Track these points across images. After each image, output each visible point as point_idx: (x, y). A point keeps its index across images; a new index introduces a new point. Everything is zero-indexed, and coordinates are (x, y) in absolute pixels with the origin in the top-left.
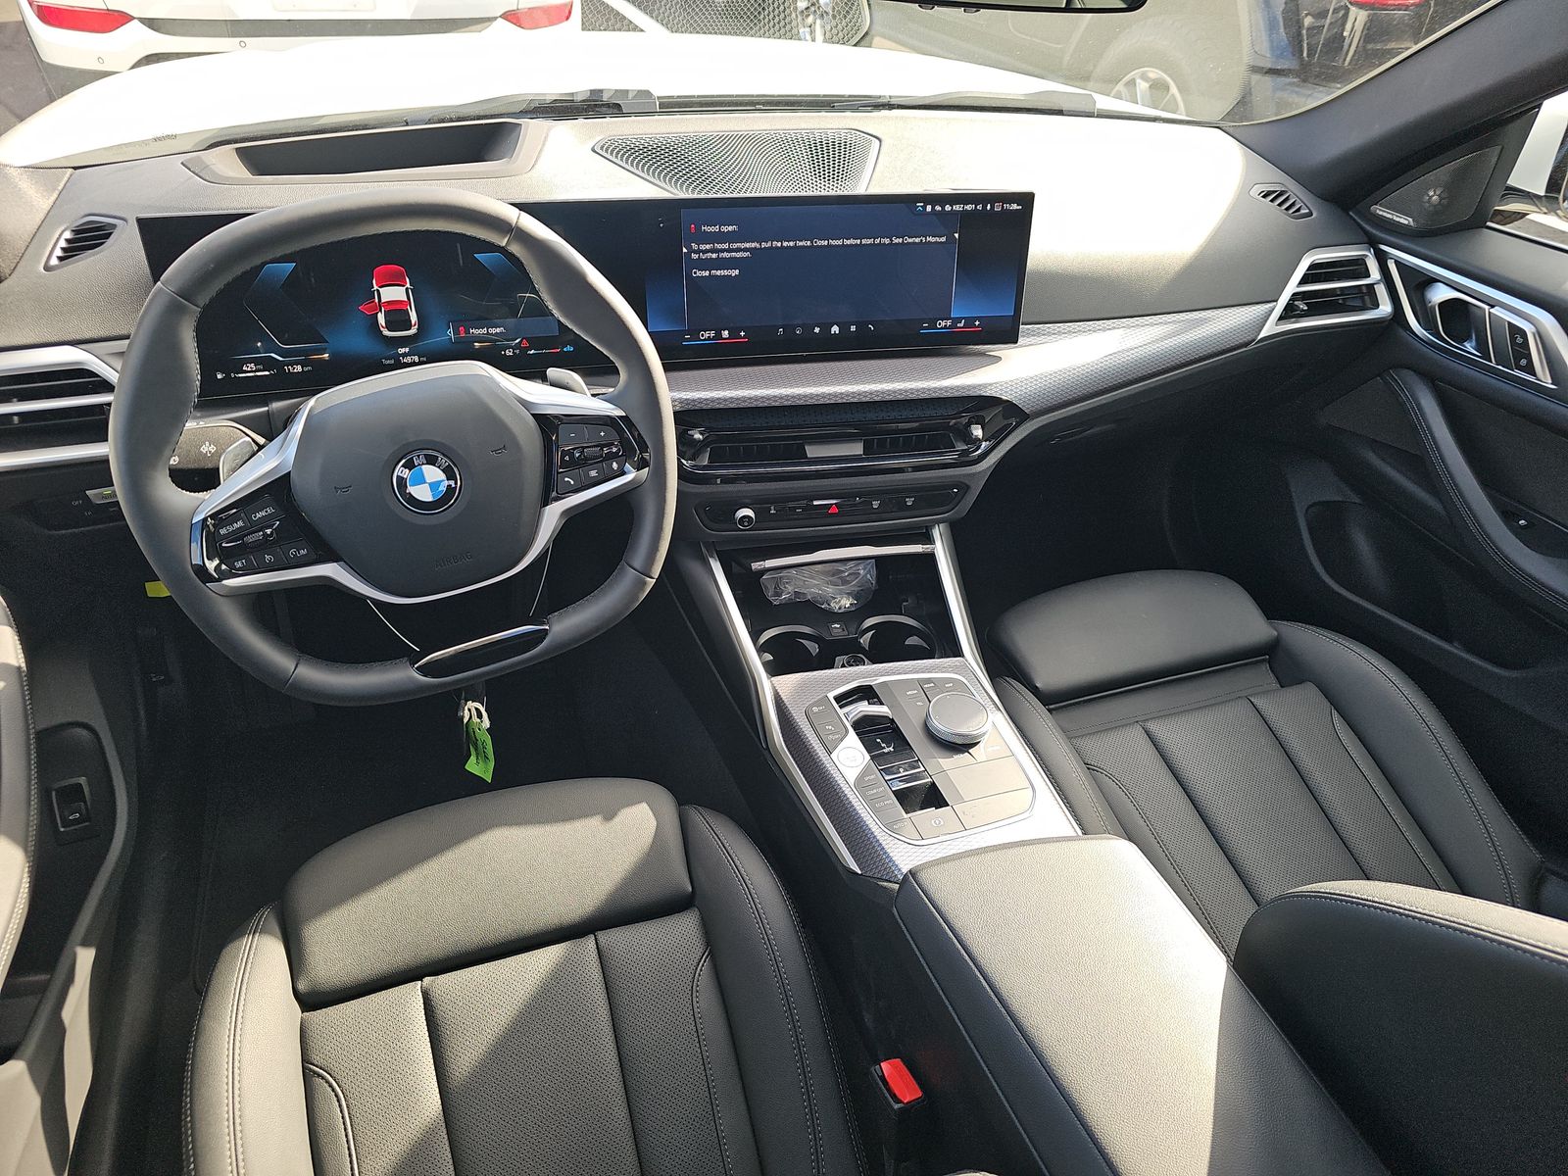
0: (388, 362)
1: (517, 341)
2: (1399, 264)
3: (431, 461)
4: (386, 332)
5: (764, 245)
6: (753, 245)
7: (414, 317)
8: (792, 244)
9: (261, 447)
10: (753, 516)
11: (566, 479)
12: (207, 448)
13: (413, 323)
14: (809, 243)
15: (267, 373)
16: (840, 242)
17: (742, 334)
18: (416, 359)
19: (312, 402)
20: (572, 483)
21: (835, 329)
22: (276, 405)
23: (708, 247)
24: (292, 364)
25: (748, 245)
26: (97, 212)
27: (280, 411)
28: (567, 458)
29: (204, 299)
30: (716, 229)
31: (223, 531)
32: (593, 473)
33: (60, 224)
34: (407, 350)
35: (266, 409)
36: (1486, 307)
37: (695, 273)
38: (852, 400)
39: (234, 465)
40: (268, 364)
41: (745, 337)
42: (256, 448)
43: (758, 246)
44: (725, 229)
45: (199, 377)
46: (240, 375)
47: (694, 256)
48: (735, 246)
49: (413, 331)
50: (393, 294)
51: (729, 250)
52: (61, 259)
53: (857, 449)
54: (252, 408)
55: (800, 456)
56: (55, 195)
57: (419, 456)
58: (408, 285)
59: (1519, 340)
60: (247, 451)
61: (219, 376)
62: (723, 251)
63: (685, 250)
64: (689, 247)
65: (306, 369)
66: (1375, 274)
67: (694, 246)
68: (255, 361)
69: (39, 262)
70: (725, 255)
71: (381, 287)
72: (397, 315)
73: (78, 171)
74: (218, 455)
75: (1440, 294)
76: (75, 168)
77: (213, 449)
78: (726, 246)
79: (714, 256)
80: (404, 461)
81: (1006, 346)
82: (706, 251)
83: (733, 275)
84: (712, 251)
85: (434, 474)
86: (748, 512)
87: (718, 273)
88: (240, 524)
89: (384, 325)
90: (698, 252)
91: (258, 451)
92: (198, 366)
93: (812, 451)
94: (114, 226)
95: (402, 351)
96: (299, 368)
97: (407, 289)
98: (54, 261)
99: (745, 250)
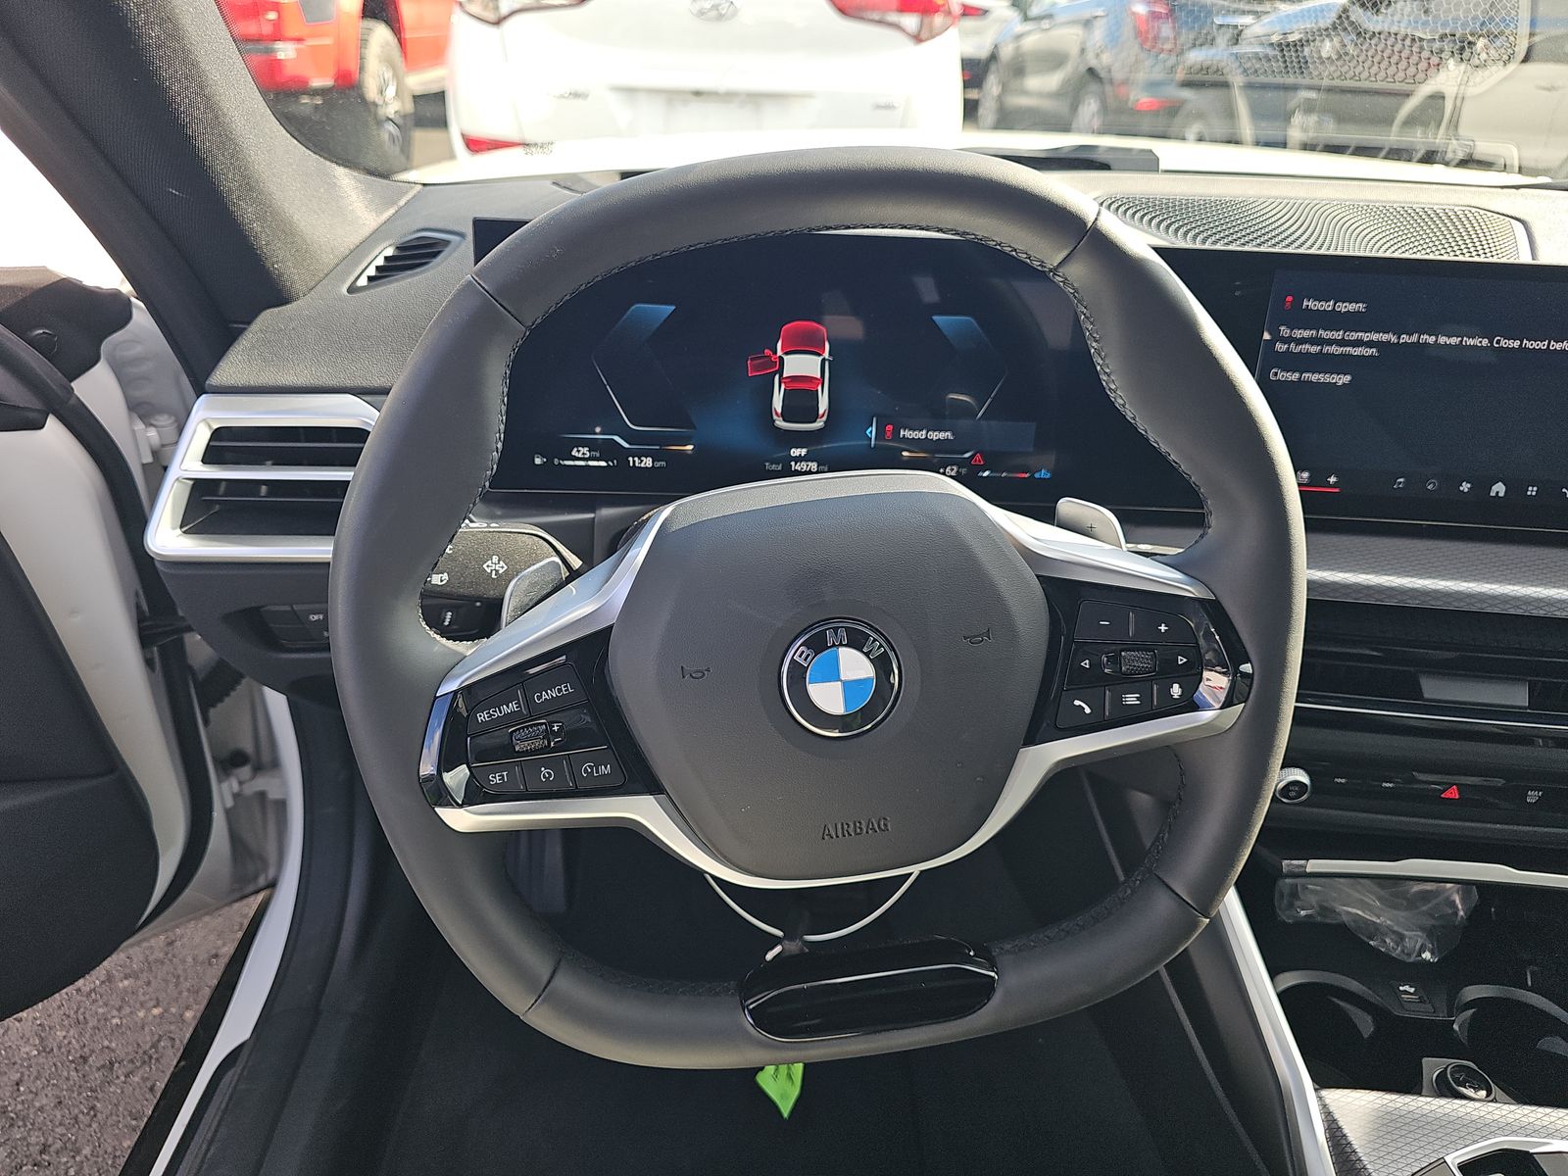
0: (774, 467)
1: (967, 455)
3: (857, 642)
4: (780, 423)
5: (1404, 338)
6: (1384, 337)
7: (823, 404)
8: (1454, 341)
9: (574, 575)
10: (1307, 782)
11: (1077, 703)
12: (494, 566)
13: (821, 412)
14: (1485, 342)
15: (603, 464)
16: (1542, 345)
17: (1332, 480)
18: (814, 466)
19: (667, 511)
20: (1088, 710)
21: (1499, 489)
22: (607, 512)
23: (1307, 334)
24: (640, 454)
25: (1375, 337)
26: (432, 226)
27: (609, 522)
29: (535, 314)
30: (1328, 306)
31: (482, 717)
32: (1131, 699)
33: (385, 240)
34: (804, 452)
35: (592, 515)
37: (1276, 374)
38: (1535, 613)
39: (526, 600)
40: (606, 450)
41: (1335, 485)
42: (565, 573)
43: (1394, 339)
44: (1344, 307)
45: (500, 445)
46: (566, 462)
47: (1280, 347)
48: (1354, 336)
49: (819, 424)
50: (802, 365)
51: (1342, 343)
52: (370, 279)
53: (1517, 696)
54: (570, 512)
55: (1410, 695)
56: (392, 211)
57: (836, 630)
58: (826, 355)
60: (551, 579)
61: (538, 461)
62: (1330, 342)
63: (1267, 336)
64: (1276, 334)
65: (658, 464)
67: (1284, 331)
68: (592, 445)
69: (343, 281)
70: (1334, 349)
71: (787, 353)
72: (801, 399)
73: (428, 188)
74: (505, 579)
76: (424, 185)
77: (502, 567)
78: (1338, 335)
79: (1314, 349)
80: (807, 637)
82: (1299, 342)
83: (1340, 383)
84: (1312, 341)
85: (855, 665)
86: (1300, 774)
87: (1314, 377)
88: (513, 707)
89: (779, 410)
90: (1287, 340)
91: (569, 580)
92: (502, 427)
93: (1433, 688)
94: (447, 243)
95: (795, 452)
96: (648, 462)
97: (824, 360)
98: (363, 282)
99: (1370, 344)
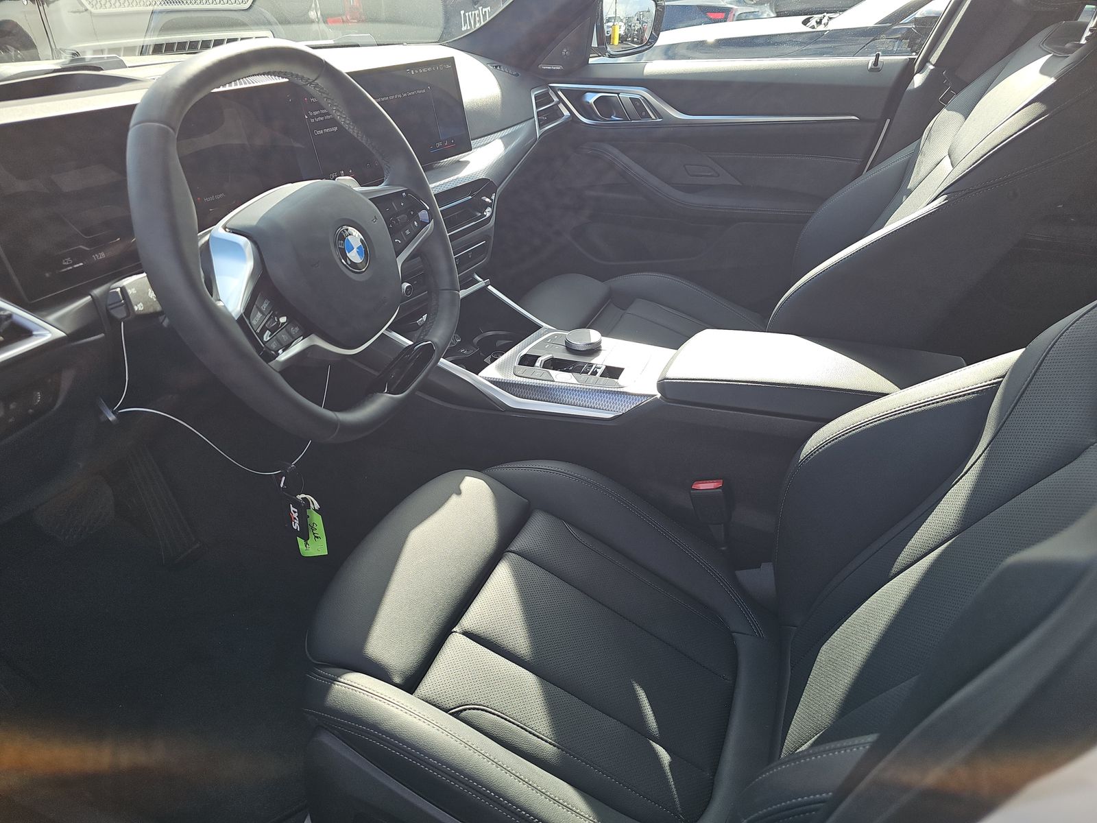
2: (562, 90)
10: (409, 284)
11: (396, 241)
20: (400, 242)
23: (317, 113)
24: (97, 252)
28: (391, 226)
32: (408, 232)
36: (616, 95)
37: (316, 132)
46: (63, 270)
47: (312, 120)
59: (638, 104)
61: (47, 275)
62: (325, 115)
63: (306, 117)
64: (308, 115)
66: (556, 99)
67: (311, 113)
75: (591, 98)
79: (321, 119)
81: (464, 154)
82: (317, 116)
83: (335, 131)
84: (321, 115)
86: (406, 285)
87: (327, 130)
90: (313, 117)
96: (103, 255)
